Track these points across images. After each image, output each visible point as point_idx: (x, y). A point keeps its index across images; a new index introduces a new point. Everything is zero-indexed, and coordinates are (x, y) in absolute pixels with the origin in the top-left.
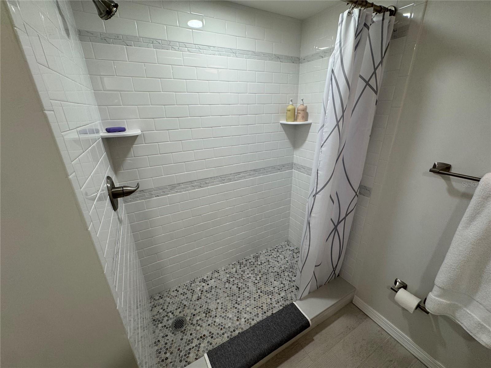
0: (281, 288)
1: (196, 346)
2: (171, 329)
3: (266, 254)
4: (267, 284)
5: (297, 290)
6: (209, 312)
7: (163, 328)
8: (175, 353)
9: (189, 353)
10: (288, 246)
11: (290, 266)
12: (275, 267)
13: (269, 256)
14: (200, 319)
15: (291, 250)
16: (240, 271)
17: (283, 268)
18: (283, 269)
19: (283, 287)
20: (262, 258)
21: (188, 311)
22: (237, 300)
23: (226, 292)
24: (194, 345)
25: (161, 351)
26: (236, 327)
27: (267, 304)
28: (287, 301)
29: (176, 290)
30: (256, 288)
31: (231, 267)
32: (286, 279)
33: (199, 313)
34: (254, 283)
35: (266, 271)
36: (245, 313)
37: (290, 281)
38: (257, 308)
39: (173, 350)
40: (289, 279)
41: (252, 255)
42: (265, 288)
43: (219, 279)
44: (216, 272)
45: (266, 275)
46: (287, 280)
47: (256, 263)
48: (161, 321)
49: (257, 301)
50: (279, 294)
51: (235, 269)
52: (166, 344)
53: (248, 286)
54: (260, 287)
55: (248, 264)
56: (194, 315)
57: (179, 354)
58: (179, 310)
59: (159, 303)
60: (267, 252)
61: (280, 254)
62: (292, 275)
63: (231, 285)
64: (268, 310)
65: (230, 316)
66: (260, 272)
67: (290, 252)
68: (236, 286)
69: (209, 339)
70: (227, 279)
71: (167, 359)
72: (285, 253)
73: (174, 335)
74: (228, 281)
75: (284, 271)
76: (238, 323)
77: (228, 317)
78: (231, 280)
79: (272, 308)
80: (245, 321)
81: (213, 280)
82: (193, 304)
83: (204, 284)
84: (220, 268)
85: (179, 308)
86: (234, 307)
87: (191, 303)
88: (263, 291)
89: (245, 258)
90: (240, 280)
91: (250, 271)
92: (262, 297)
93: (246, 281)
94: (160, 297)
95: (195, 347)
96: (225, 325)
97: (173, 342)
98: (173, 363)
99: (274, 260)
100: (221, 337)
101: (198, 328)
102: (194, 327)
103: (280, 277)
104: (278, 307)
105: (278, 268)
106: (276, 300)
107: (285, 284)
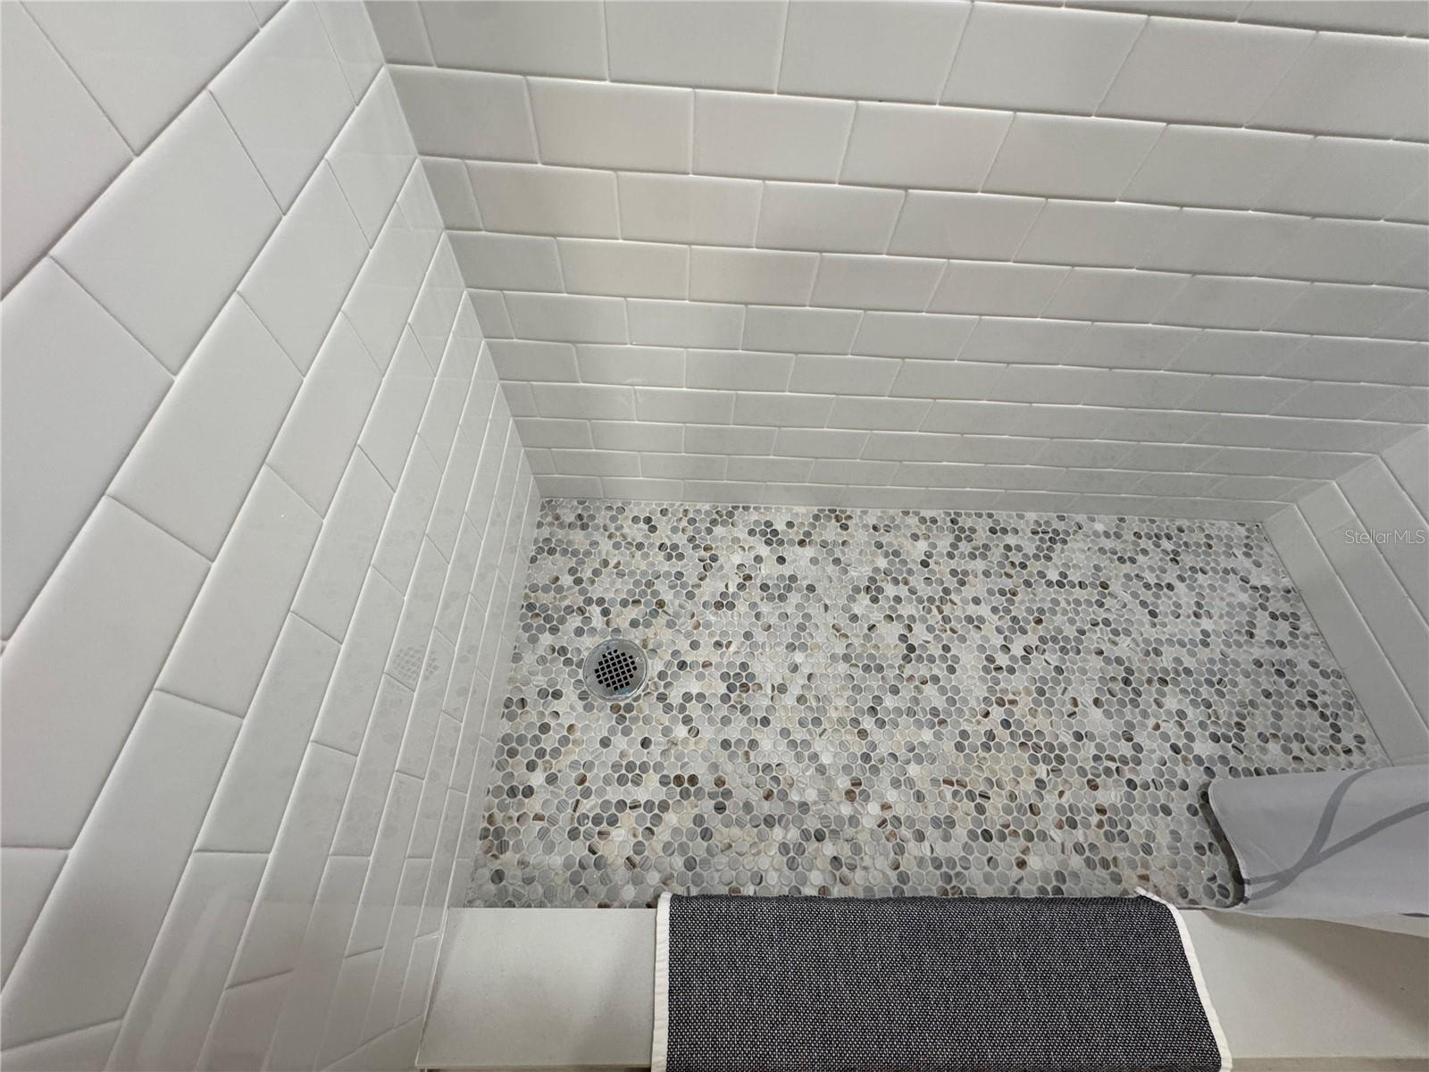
0: (1112, 759)
1: (649, 805)
2: (581, 671)
3: (1108, 544)
4: (1050, 703)
5: (1195, 813)
6: (745, 688)
7: (556, 654)
8: (565, 788)
9: (613, 821)
10: (1247, 555)
11: (1211, 672)
12: (1128, 633)
13: (1121, 559)
14: (701, 697)
15: (1255, 588)
16: (942, 568)
17: (1166, 661)
18: (1165, 665)
19: (1124, 761)
20: (1077, 557)
21: (666, 635)
22: (878, 699)
23: (846, 636)
24: (641, 795)
25: (520, 749)
26: (833, 827)
27: (1012, 797)
28: (1118, 843)
29: (648, 520)
30: (991, 690)
31: (909, 526)
32: (1157, 727)
33: (704, 666)
34: (990, 659)
35: (1070, 632)
36: (896, 783)
37: (1175, 749)
38: (956, 787)
39: (559, 771)
40: (1179, 737)
41: (1031, 516)
42: (1033, 713)
43: (837, 561)
44: (833, 521)
45: (1063, 649)
46: (1165, 737)
47: (1034, 566)
48: (555, 623)
49: (968, 758)
50: (1094, 786)
51: (922, 546)
52: (545, 728)
53: (956, 659)
54: (1011, 697)
55: (996, 554)
56: (682, 665)
57: (578, 801)
58: (633, 613)
59: (570, 543)
60: (1118, 536)
61: (1181, 579)
62: (1202, 725)
63: (877, 616)
64: (1006, 831)
65: (826, 759)
66: (1039, 621)
67: (1244, 597)
68: (897, 628)
69: (707, 805)
70: (873, 580)
71: (529, 792)
72: (1212, 587)
73: (585, 708)
74: (873, 590)
75: (1163, 682)
76: (846, 810)
77: (814, 757)
78: (890, 590)
79: (1029, 837)
80: (883, 823)
81: (809, 552)
82: (693, 616)
83: (764, 551)
84: (858, 511)
85: (636, 602)
86: (855, 721)
87: (689, 605)
88: (1020, 724)
89: (990, 516)
90: (930, 611)
91: (991, 592)
92: (1000, 748)
93: (953, 631)
94: (580, 517)
95: (642, 810)
96: (791, 785)
97: (571, 737)
98: (544, 824)
99: (1135, 595)
100: (755, 830)
101: (681, 731)
102: (666, 720)
103: (1132, 701)
104: (1063, 845)
105: (1138, 645)
106: (1067, 806)
107: (1145, 752)
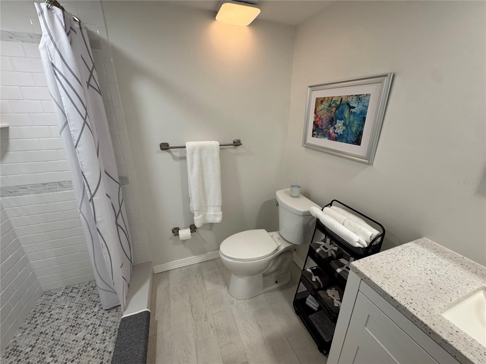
0: (92, 330)
3: (27, 332)
4: (71, 348)
5: (110, 312)
10: (52, 296)
11: (79, 306)
12: (60, 326)
13: (35, 328)
15: (61, 295)
17: (71, 316)
18: (73, 317)
19: (93, 327)
20: (26, 342)
27: (94, 357)
32: (88, 319)
35: (52, 343)
37: (94, 316)
40: (92, 314)
42: (72, 353)
45: (57, 345)
46: (91, 317)
47: (22, 356)
50: (97, 335)
60: (26, 329)
61: (50, 312)
62: (91, 309)
64: (102, 358)
66: (43, 353)
67: (63, 298)
72: (57, 304)
75: (77, 317)
79: (104, 351)
88: (74, 357)
99: (49, 324)
103: (79, 325)
104: (109, 342)
105: (65, 323)
106: (100, 341)
107: (93, 322)
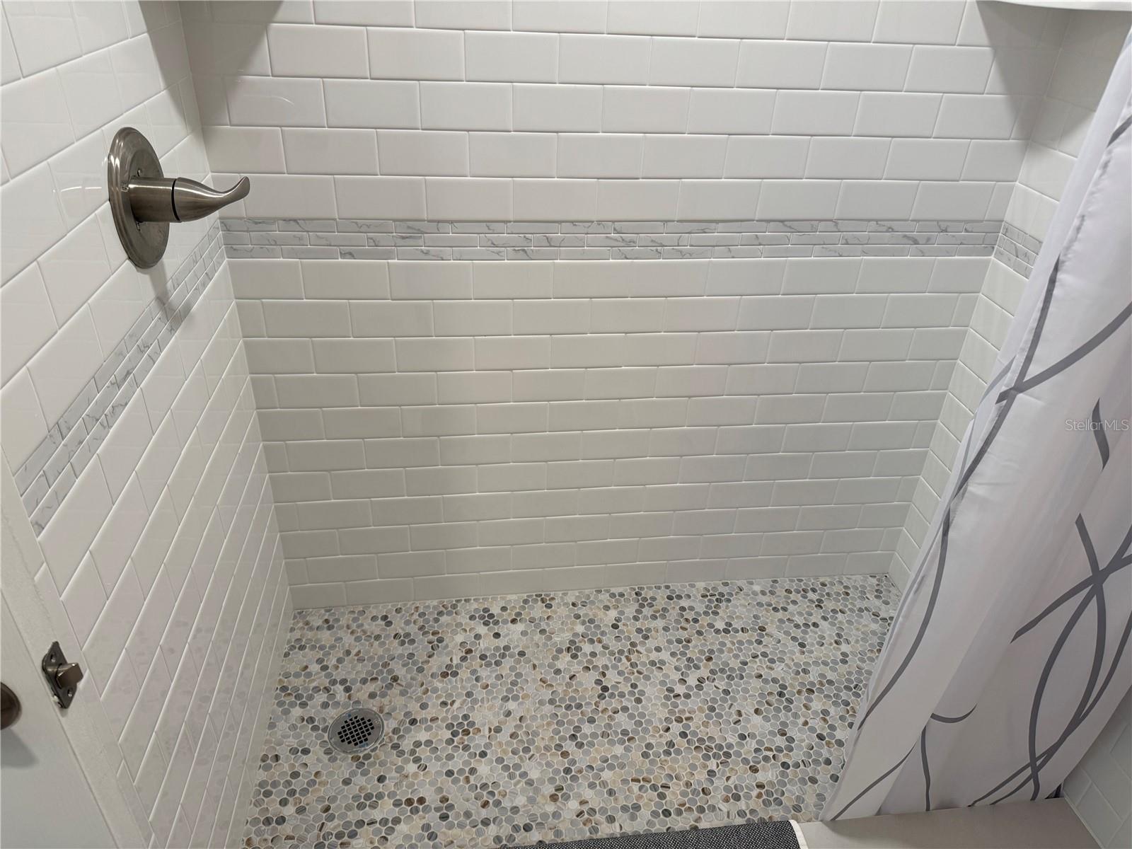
0: (771, 750)
1: (384, 822)
2: (326, 735)
3: (764, 599)
4: (719, 716)
5: (837, 780)
6: (466, 732)
7: (305, 722)
8: (312, 817)
9: (353, 835)
10: (877, 597)
11: (849, 680)
12: (781, 660)
13: (775, 609)
14: (429, 743)
15: (882, 619)
16: (629, 628)
17: (813, 677)
18: (812, 679)
19: (779, 750)
20: (740, 610)
21: (399, 701)
22: (578, 729)
23: (551, 686)
24: (377, 815)
25: (274, 791)
26: (539, 820)
27: (688, 784)
28: (774, 807)
29: (384, 618)
30: (671, 712)
31: (601, 601)
32: (806, 723)
33: (432, 720)
34: (670, 690)
35: (735, 664)
36: (592, 786)
37: (821, 737)
38: (642, 783)
39: (307, 804)
40: (823, 729)
41: (701, 585)
42: (706, 724)
43: (543, 632)
44: (540, 603)
45: (730, 677)
46: (812, 730)
47: (705, 621)
48: (304, 699)
49: (652, 762)
50: (754, 770)
51: (613, 614)
52: (295, 775)
53: (642, 693)
54: (687, 715)
55: (673, 613)
56: (413, 722)
57: (323, 824)
58: (371, 687)
59: (318, 641)
60: (772, 593)
61: (825, 618)
62: (842, 718)
63: (576, 668)
64: (683, 809)
65: (534, 774)
66: (709, 659)
67: (874, 626)
68: (594, 675)
69: (432, 818)
70: (573, 642)
71: (281, 820)
72: (850, 622)
73: (329, 760)
74: (573, 649)
75: (810, 691)
76: (550, 808)
77: (524, 775)
78: (587, 648)
79: (701, 810)
80: (580, 814)
81: (520, 627)
82: (422, 685)
83: (482, 630)
84: (560, 594)
85: (376, 679)
86: (559, 746)
87: (420, 677)
88: (695, 733)
89: (667, 587)
90: (620, 660)
91: (669, 642)
92: (678, 752)
93: (639, 672)
94: (327, 621)
95: (378, 825)
96: (504, 796)
97: (317, 781)
98: (295, 842)
99: (787, 633)
100: (474, 829)
101: (412, 768)
102: (399, 762)
103: (785, 707)
104: (728, 812)
105: (790, 668)
106: (733, 786)
107: (796, 742)
